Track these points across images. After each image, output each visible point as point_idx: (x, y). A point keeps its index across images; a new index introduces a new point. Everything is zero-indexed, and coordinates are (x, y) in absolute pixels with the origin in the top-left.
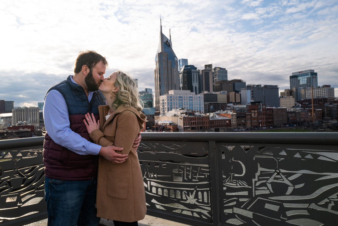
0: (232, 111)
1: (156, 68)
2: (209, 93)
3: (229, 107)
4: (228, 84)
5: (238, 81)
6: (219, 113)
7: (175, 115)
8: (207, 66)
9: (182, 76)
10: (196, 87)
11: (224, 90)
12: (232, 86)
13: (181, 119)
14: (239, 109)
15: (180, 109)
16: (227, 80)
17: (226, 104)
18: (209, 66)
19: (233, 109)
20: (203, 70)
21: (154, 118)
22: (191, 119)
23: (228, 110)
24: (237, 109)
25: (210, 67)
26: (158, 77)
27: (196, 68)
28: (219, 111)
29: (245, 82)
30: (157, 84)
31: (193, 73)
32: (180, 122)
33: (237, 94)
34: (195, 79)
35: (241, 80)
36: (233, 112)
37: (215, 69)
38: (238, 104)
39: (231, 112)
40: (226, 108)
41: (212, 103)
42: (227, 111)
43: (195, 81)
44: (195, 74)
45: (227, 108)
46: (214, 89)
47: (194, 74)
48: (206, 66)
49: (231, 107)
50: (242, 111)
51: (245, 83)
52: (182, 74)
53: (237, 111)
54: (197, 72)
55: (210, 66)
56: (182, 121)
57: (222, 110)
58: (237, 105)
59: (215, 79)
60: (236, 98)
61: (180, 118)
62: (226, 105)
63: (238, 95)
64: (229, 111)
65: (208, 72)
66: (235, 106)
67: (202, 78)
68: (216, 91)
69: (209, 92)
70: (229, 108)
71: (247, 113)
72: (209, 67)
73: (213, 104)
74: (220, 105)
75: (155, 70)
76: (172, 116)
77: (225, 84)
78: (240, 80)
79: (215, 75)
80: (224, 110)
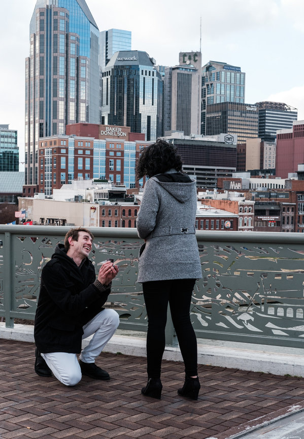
0: (243, 194)
1: (32, 53)
2: (187, 138)
3: (238, 181)
4: (243, 115)
5: (276, 107)
6: (207, 198)
7: (77, 199)
8: (186, 58)
9: (109, 80)
10: (149, 118)
11: (231, 130)
12: (257, 120)
13: (93, 210)
14: (265, 190)
15: (95, 181)
16: (242, 102)
17: (230, 173)
18: (192, 58)
19: (247, 187)
20: (174, 69)
21: (17, 201)
22: (124, 211)
23: (233, 190)
24: (260, 189)
25: (195, 61)
26: (38, 81)
27: (151, 62)
28: (207, 191)
29: (295, 111)
30: (32, 101)
31: (144, 76)
32: (92, 219)
33: (267, 145)
34: (148, 95)
35: (285, 105)
36: (244, 198)
37: (208, 68)
38: (268, 175)
39: (241, 196)
40: (229, 184)
41: (192, 169)
42: (230, 193)
43: (148, 100)
44: (149, 79)
45: (233, 185)
46: (203, 126)
47: (144, 78)
48: (183, 55)
49: (243, 181)
50: (270, 196)
51: (297, 113)
52: (109, 77)
53: (257, 196)
54: (155, 74)
55: (195, 56)
56: (96, 216)
57: (215, 190)
58: (264, 177)
59: (207, 96)
60: (265, 156)
61: (91, 208)
62: (231, 175)
63: (270, 149)
64: (237, 194)
65: (189, 76)
66: (255, 181)
67: (170, 91)
68: (210, 133)
69: (187, 133)
70: (238, 186)
71: (284, 203)
72: (192, 61)
73: (195, 171)
74: (215, 174)
75: (29, 59)
76: (70, 200)
77: (235, 113)
78: (280, 104)
79: (208, 85)
80: (220, 190)
